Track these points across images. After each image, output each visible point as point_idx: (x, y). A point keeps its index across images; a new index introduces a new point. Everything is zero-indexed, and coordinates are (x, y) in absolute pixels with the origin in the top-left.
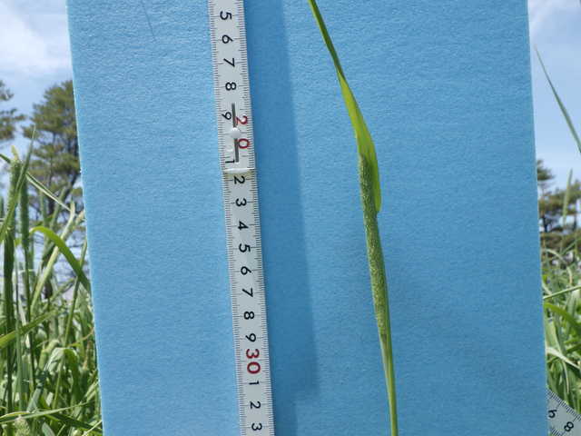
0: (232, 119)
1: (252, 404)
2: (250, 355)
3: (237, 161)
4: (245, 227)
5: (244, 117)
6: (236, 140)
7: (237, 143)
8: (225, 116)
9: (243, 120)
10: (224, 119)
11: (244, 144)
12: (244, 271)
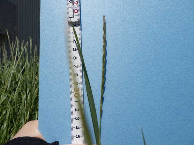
0: (72, 3)
1: (76, 109)
3: (74, 17)
5: (77, 2)
6: (73, 10)
7: (74, 11)
8: (70, 2)
9: (76, 3)
10: (69, 2)
11: (76, 11)
12: (75, 58)
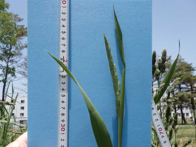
2: (62, 125)
4: (64, 90)
